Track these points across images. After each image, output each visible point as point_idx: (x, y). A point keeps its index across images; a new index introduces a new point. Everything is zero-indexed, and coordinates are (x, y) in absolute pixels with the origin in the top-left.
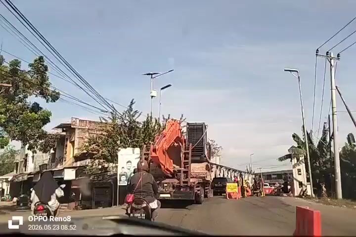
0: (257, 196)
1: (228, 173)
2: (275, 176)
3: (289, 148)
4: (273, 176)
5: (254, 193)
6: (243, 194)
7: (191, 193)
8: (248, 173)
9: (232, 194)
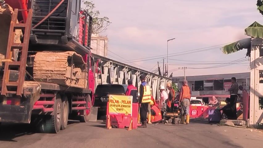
0: (173, 122)
1: (118, 74)
2: (211, 84)
3: (247, 27)
4: (206, 85)
5: (168, 118)
6: (144, 119)
7: (23, 110)
8: (160, 75)
9: (119, 120)
